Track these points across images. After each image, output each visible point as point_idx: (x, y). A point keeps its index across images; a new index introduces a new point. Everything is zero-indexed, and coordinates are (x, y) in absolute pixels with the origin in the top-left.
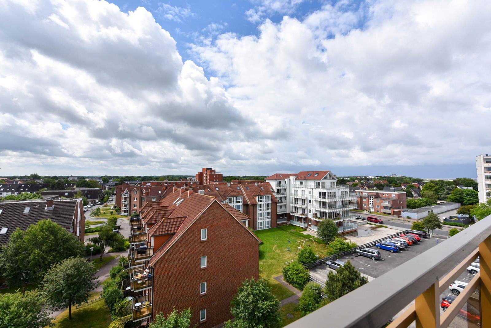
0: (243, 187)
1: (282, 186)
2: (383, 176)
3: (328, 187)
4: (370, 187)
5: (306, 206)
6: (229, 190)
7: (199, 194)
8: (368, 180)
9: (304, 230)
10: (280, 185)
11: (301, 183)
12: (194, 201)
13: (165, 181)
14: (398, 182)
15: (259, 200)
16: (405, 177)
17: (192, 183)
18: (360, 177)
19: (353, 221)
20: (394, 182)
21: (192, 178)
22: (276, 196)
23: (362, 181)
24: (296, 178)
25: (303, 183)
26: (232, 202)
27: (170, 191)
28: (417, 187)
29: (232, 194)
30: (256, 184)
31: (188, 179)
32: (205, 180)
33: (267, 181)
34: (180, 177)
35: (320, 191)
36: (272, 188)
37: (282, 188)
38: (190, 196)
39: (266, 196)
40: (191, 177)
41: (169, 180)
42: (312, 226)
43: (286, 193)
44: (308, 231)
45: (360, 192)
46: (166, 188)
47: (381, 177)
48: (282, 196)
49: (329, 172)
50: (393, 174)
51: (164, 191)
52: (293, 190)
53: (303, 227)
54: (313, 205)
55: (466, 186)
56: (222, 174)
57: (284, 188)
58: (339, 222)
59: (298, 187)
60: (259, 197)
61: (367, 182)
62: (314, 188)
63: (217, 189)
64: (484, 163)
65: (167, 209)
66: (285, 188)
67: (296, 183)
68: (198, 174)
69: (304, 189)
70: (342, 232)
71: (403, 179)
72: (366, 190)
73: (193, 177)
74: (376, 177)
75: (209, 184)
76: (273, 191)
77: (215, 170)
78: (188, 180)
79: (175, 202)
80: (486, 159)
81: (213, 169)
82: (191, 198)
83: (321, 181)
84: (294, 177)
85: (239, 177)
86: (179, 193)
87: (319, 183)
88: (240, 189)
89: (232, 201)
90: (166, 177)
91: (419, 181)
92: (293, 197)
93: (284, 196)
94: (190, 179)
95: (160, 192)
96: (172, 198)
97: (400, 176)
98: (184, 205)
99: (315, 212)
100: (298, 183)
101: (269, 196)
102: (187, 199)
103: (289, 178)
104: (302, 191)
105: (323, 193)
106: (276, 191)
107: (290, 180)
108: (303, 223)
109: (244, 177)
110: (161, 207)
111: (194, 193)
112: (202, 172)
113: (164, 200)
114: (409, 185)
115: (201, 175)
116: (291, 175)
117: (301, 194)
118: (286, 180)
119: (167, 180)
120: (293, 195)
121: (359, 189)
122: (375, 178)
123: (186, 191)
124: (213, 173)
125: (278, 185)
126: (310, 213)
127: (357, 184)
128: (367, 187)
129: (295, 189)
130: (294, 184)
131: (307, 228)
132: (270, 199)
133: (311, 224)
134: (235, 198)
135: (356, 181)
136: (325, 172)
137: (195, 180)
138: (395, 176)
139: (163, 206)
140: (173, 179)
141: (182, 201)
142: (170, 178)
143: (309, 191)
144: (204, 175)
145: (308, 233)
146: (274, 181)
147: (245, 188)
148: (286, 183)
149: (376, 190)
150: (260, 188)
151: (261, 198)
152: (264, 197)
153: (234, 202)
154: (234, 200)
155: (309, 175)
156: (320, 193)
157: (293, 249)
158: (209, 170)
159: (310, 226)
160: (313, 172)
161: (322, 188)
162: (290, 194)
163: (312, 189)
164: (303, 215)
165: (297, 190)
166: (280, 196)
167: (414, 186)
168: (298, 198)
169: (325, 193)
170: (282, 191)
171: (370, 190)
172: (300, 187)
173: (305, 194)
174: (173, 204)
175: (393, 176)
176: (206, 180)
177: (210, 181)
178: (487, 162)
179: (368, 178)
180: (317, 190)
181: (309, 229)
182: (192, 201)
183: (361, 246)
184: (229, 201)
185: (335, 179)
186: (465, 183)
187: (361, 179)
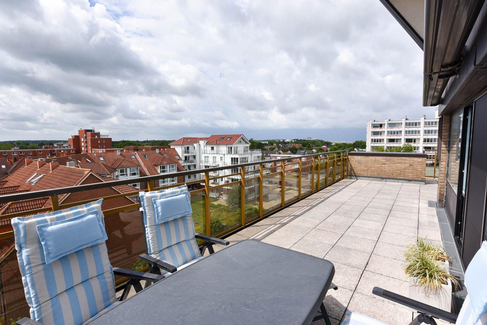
0: (139, 155)
1: (190, 152)
2: (299, 139)
3: (240, 153)
4: (285, 151)
5: (217, 174)
6: (118, 159)
7: (68, 166)
8: (286, 143)
9: (216, 200)
10: (188, 151)
11: (212, 148)
12: (59, 177)
13: (13, 150)
14: (311, 145)
15: (162, 170)
16: (318, 140)
17: (62, 151)
18: (278, 140)
19: (265, 186)
20: (308, 145)
21: (63, 144)
22: (183, 165)
23: (280, 145)
24: (206, 143)
25: (215, 148)
26: (124, 175)
27: (22, 164)
28: (325, 150)
29: (124, 164)
30: (157, 151)
31: (55, 145)
32: (83, 146)
33: (172, 147)
34: (41, 144)
35: (232, 157)
36: (178, 155)
37: (190, 155)
38: (54, 171)
39: (171, 165)
40: (61, 143)
41: (22, 148)
42: (223, 195)
43: (195, 161)
44: (219, 200)
45: (274, 157)
46: (15, 160)
47: (297, 140)
48: (190, 164)
49: (242, 135)
50: (308, 137)
51: (12, 165)
52: (203, 156)
53: (214, 197)
54: (225, 173)
55: (361, 149)
56: (111, 139)
57: (192, 154)
58: (251, 188)
59: (208, 153)
60: (161, 167)
61: (284, 146)
62: (226, 153)
63: (102, 159)
64: (372, 127)
65: (17, 190)
66: (195, 154)
67: (206, 148)
68: (71, 138)
69: (215, 155)
70: (254, 198)
71: (316, 142)
72: (280, 153)
73: (65, 142)
74: (294, 140)
75: (92, 152)
76: (180, 159)
77: (99, 133)
78: (56, 147)
79: (29, 180)
80: (373, 124)
81: (96, 131)
82: (55, 173)
83: (233, 146)
84: (204, 142)
85: (138, 142)
86: (35, 166)
87: (231, 148)
88: (136, 158)
89: (125, 173)
90: (15, 143)
91: (328, 144)
92: (204, 165)
93: (193, 164)
94: (60, 146)
95: (4, 167)
96: (24, 174)
97: (314, 139)
98: (44, 183)
99: (227, 180)
100: (209, 148)
101: (174, 164)
102: (48, 175)
103: (199, 142)
104: (214, 157)
105: (235, 158)
106: (184, 159)
107: (199, 145)
108: (215, 192)
109: (145, 142)
110: (6, 188)
111: (60, 166)
112: (78, 135)
113: (10, 178)
114: (319, 147)
115: (76, 140)
116: (201, 139)
117: (212, 160)
118: (195, 145)
119: (18, 148)
120: (204, 162)
121: (275, 154)
122: (291, 142)
123: (48, 164)
124: (96, 137)
125: (185, 151)
126: (221, 181)
127: (274, 149)
128: (282, 151)
129: (206, 155)
130: (204, 150)
131: (219, 197)
132: (175, 168)
133: (223, 193)
134: (128, 170)
135: (274, 145)
136: (238, 136)
137: (67, 147)
138: (310, 139)
139: (8, 186)
140: (28, 146)
141: (41, 178)
142: (24, 145)
143: (221, 157)
144: (82, 140)
145: (219, 203)
146: (181, 147)
147: (143, 156)
148: (195, 149)
149: (290, 153)
150: (163, 155)
151: (164, 167)
152: (168, 166)
153: (127, 174)
154: (126, 172)
155: (222, 139)
156: (232, 158)
157: (201, 221)
158: (89, 133)
159: (222, 195)
160: (226, 136)
161: (234, 153)
162: (201, 161)
163: (224, 155)
164: (215, 184)
165: (208, 157)
166: (188, 164)
167: (323, 149)
168: (209, 165)
169: (237, 158)
170: (191, 159)
171: (284, 154)
172: (211, 152)
173: (217, 160)
174: (27, 182)
175: (308, 139)
176: (86, 147)
177: (92, 148)
178: (374, 127)
179: (285, 141)
180: (229, 155)
181: (221, 198)
182: (56, 176)
183: (268, 209)
184: (120, 174)
185: (248, 144)
186: (362, 145)
187: (280, 142)
